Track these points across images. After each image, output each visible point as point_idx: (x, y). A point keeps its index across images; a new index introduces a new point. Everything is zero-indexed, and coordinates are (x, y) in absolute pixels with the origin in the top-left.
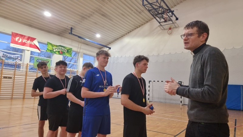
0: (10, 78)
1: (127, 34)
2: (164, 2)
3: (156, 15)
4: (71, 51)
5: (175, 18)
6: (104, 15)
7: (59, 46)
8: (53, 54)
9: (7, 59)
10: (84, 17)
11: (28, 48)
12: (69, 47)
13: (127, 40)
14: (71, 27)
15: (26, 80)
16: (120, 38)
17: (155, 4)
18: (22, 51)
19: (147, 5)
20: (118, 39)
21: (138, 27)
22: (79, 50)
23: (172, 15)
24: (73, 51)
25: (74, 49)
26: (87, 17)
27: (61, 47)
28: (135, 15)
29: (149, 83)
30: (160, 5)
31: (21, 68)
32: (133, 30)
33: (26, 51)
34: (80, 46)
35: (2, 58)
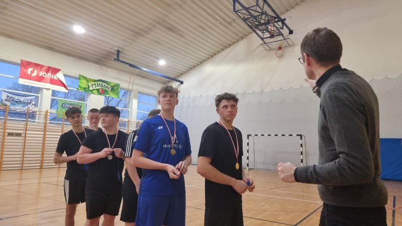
0: (19, 135)
1: (208, 58)
2: (269, 6)
3: (257, 26)
4: (118, 88)
5: (288, 31)
6: (171, 29)
7: (99, 80)
8: (88, 95)
9: (13, 105)
10: (138, 33)
11: (48, 86)
12: (114, 81)
13: (209, 68)
14: (117, 49)
15: (44, 138)
16: (198, 65)
17: (254, 8)
18: (38, 90)
19: (241, 11)
20: (195, 67)
21: (226, 47)
22: (130, 87)
23: (283, 26)
24: (122, 89)
25: (124, 85)
26: (144, 33)
27: (101, 83)
28: (222, 27)
29: (248, 138)
30: (262, 10)
31: (37, 118)
32: (219, 52)
33: (44, 90)
34: (132, 81)
35: (6, 102)
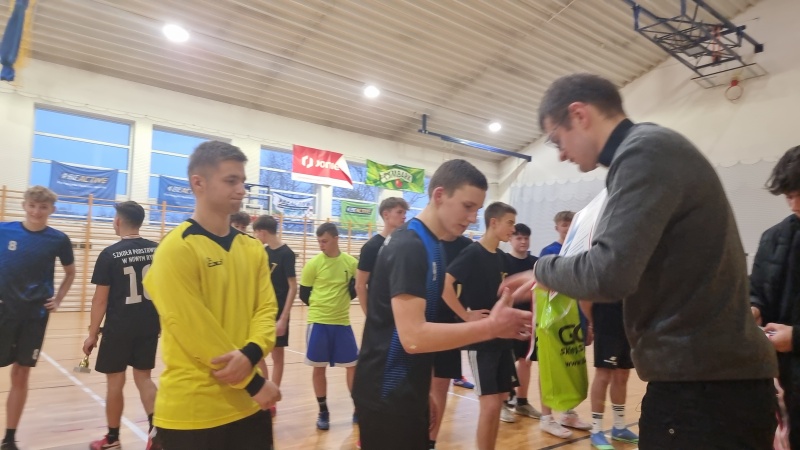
3: (683, 49)
4: (422, 177)
5: (751, 47)
7: (395, 166)
8: (380, 190)
9: (287, 212)
10: (457, 85)
11: (328, 181)
12: (416, 166)
14: (423, 113)
18: (314, 188)
23: (740, 41)
25: (430, 170)
26: (467, 84)
27: (397, 170)
28: (609, 54)
33: (323, 188)
35: (278, 209)
